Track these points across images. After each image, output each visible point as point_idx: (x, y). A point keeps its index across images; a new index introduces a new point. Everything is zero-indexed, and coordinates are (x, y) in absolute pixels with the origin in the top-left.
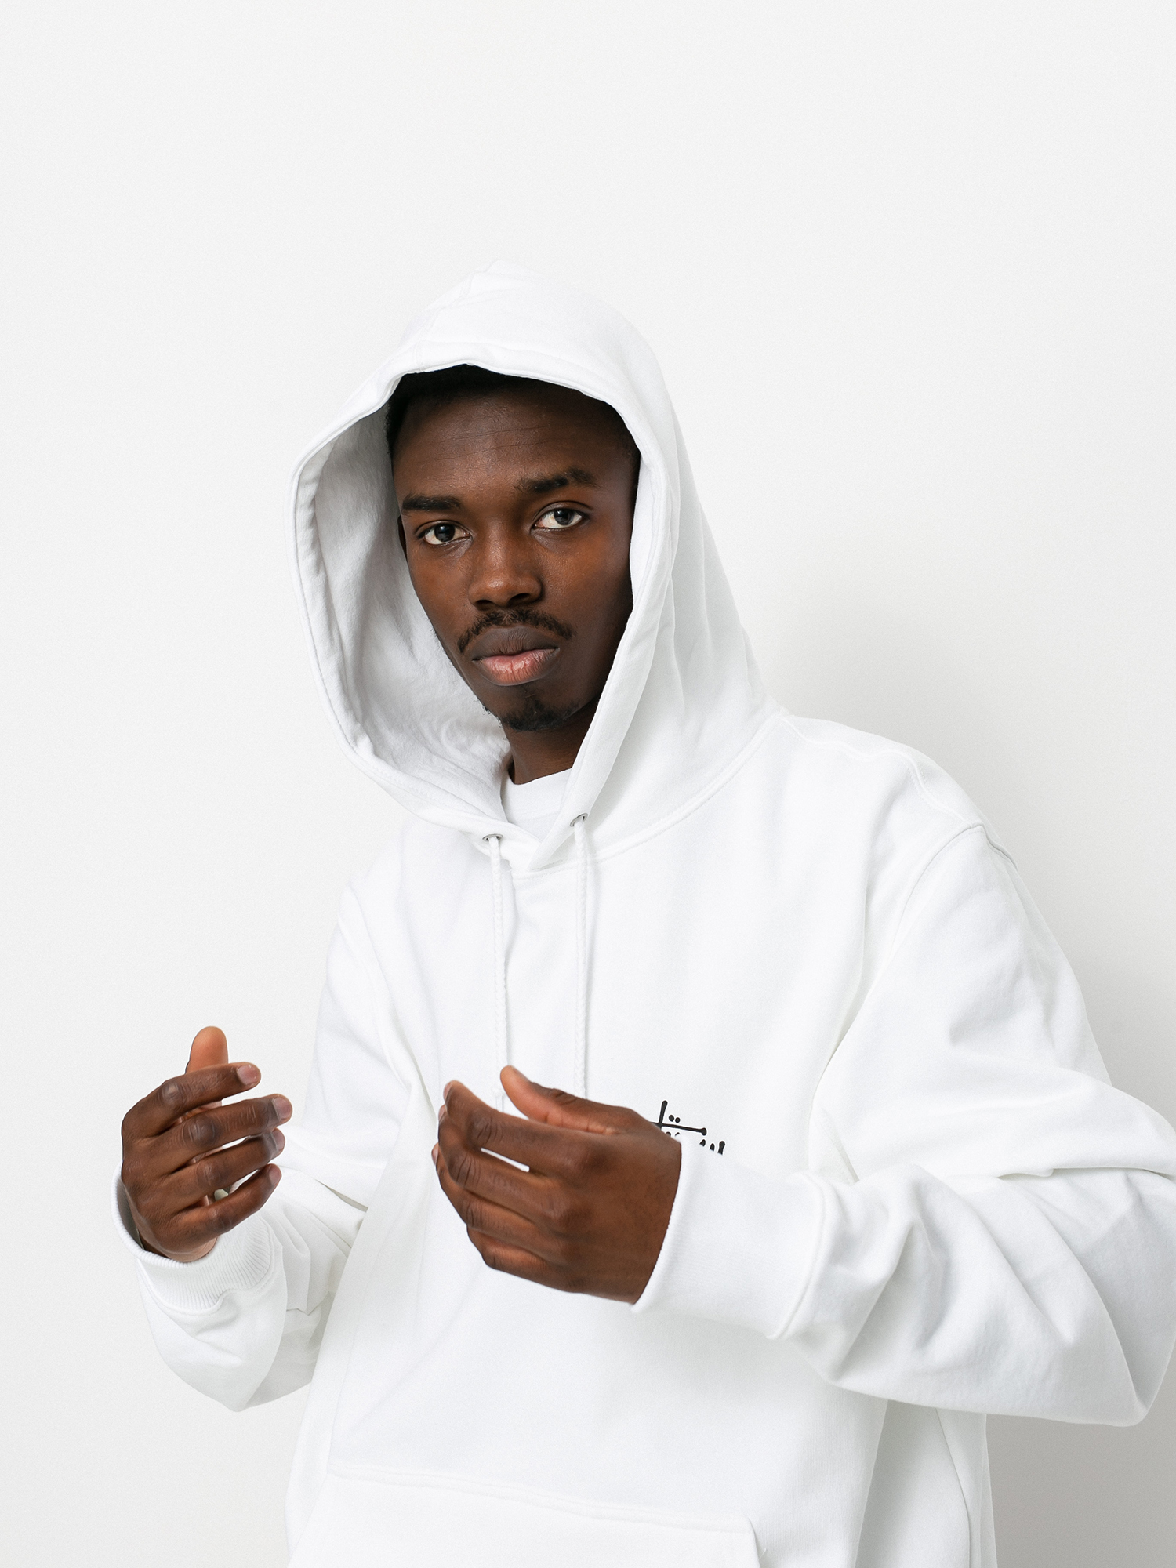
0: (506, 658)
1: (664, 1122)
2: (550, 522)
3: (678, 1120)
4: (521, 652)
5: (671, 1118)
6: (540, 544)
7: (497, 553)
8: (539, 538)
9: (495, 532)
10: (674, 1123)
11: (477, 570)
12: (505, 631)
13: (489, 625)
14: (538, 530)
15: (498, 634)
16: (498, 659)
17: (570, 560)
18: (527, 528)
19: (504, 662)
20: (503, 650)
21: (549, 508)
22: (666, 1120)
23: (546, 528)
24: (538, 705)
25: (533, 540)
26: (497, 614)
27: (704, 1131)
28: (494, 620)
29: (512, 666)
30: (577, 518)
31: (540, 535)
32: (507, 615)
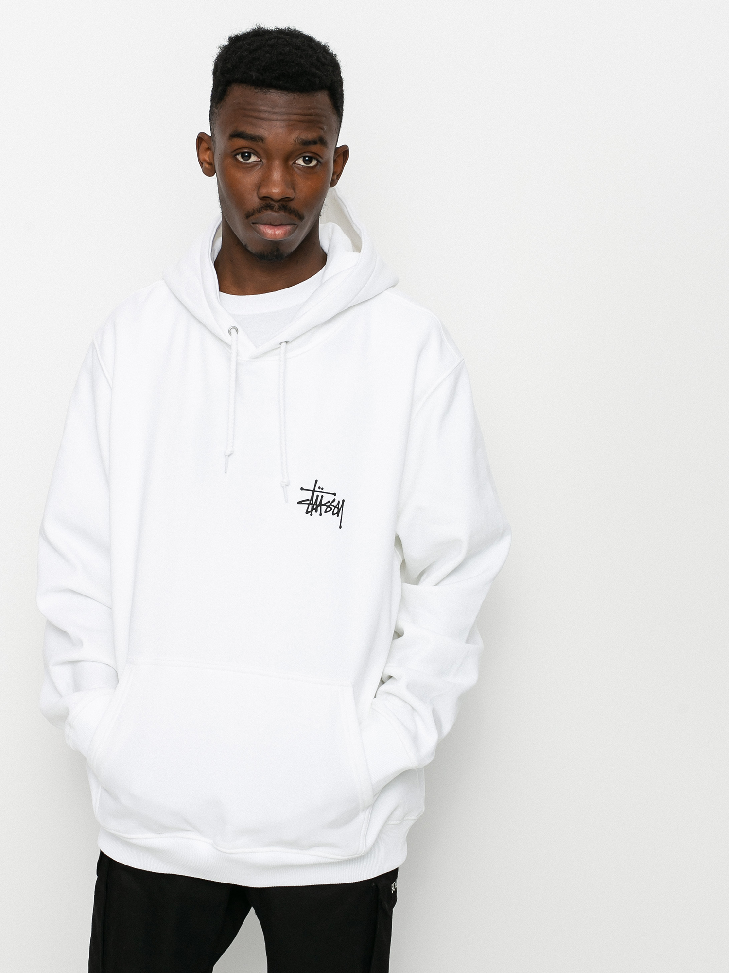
0: (272, 226)
1: (316, 490)
2: (300, 162)
3: (322, 489)
4: (281, 225)
5: (319, 488)
6: (296, 173)
7: (277, 175)
8: (295, 168)
9: (277, 163)
10: (321, 490)
11: (264, 181)
12: (275, 214)
13: (267, 209)
14: (296, 165)
15: (270, 214)
16: (267, 226)
17: (309, 183)
18: (291, 163)
19: (271, 229)
20: (272, 223)
21: (301, 155)
22: (317, 489)
23: (300, 165)
24: (278, 250)
25: (293, 170)
26: (271, 205)
27: (335, 494)
28: (269, 207)
29: (275, 232)
30: (314, 163)
31: (297, 168)
32: (276, 205)
